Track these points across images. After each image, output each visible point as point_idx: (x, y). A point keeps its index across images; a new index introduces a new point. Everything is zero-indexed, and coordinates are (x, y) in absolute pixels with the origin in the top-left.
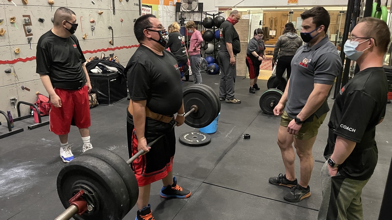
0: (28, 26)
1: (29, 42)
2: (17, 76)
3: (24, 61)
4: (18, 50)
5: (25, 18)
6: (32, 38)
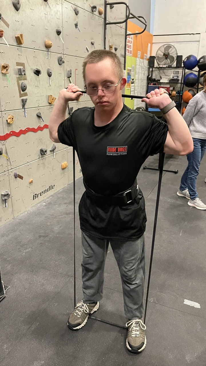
0: (23, 81)
1: (23, 106)
2: (9, 158)
3: (17, 135)
4: (12, 119)
5: (19, 67)
6: (27, 99)
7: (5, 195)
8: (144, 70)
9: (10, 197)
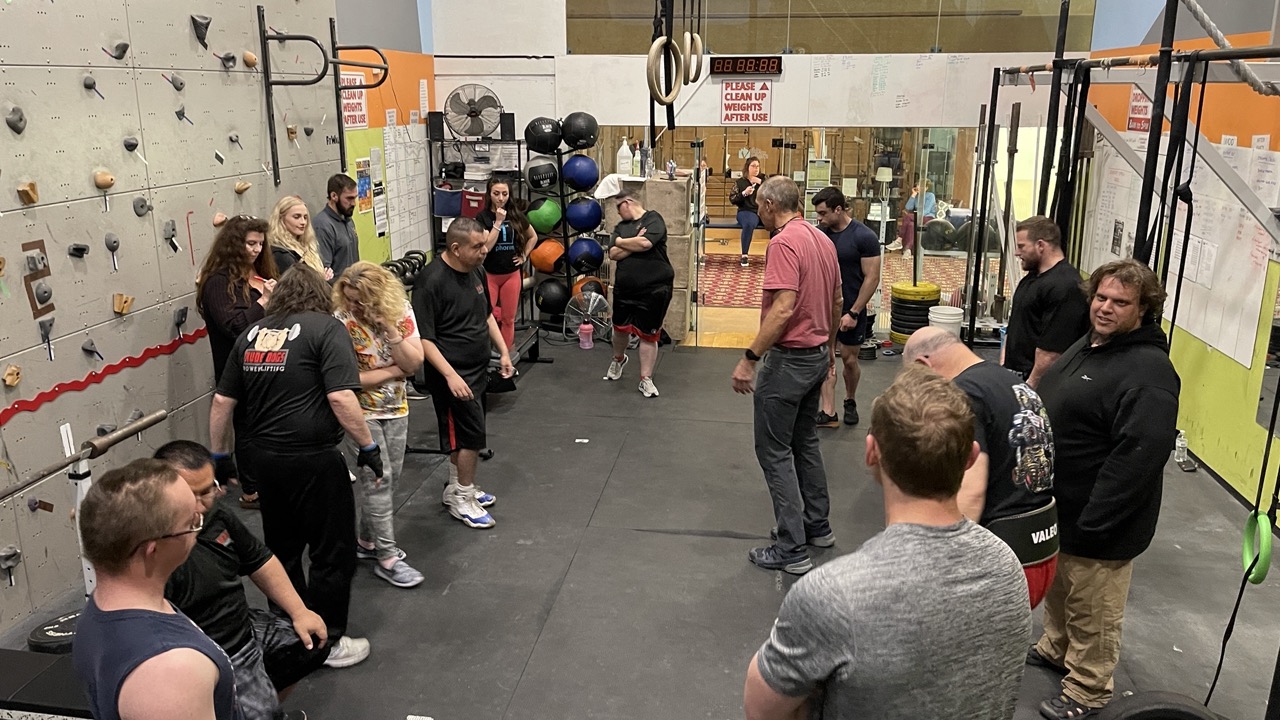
0: (41, 281)
1: (46, 338)
2: (14, 468)
3: (32, 406)
4: (18, 374)
5: (30, 253)
6: (53, 319)
7: (8, 558)
8: (416, 152)
9: (22, 559)
